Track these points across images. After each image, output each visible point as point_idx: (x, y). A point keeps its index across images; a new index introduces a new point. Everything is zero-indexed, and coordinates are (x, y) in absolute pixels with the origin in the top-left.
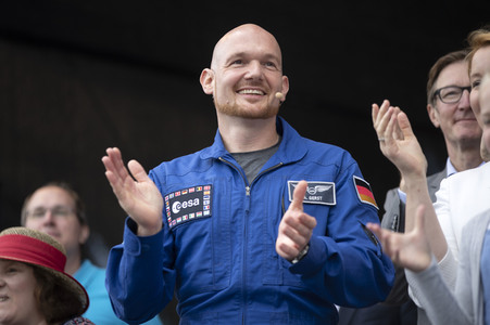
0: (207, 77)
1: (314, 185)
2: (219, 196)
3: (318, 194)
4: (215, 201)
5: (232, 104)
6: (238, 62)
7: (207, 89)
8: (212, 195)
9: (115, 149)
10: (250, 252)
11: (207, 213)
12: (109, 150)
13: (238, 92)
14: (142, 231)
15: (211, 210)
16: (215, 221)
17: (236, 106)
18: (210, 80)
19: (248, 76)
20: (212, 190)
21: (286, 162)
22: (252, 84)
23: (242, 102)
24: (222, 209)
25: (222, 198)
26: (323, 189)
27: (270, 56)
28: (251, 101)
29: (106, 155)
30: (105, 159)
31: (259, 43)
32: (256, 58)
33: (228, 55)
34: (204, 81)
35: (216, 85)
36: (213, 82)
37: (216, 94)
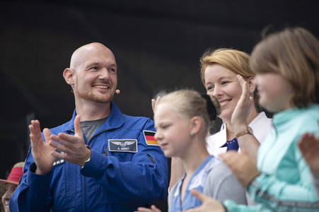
0: (69, 74)
1: (124, 141)
3: (127, 146)
5: (90, 94)
6: (95, 68)
7: (69, 81)
9: (37, 121)
10: (88, 185)
11: (62, 161)
12: (32, 121)
13: (93, 86)
14: (38, 172)
16: (67, 166)
17: (92, 95)
18: (71, 76)
21: (110, 128)
22: (103, 83)
23: (97, 93)
27: (113, 65)
28: (101, 92)
29: (31, 124)
30: (30, 126)
31: (107, 57)
32: (105, 67)
33: (88, 63)
34: (66, 76)
35: (77, 80)
36: (74, 77)
37: (77, 85)
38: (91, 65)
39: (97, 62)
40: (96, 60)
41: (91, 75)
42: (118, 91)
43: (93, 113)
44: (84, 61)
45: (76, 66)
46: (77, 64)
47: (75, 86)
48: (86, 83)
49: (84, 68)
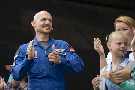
0: (33, 23)
1: (61, 50)
2: (39, 53)
3: (62, 52)
4: (38, 54)
5: (42, 30)
6: (44, 20)
7: (33, 25)
8: (37, 53)
11: (36, 57)
13: (43, 27)
15: (37, 57)
17: (43, 31)
18: (34, 23)
19: (46, 24)
20: (37, 52)
22: (47, 26)
24: (40, 56)
25: (40, 54)
26: (63, 51)
27: (51, 19)
28: (46, 30)
32: (48, 19)
33: (41, 18)
34: (32, 24)
35: (37, 25)
36: (36, 24)
37: (37, 27)
38: (42, 19)
39: (45, 17)
40: (44, 17)
41: (42, 23)
42: (53, 29)
43: (44, 38)
44: (40, 17)
45: (36, 20)
46: (37, 19)
47: (36, 27)
48: (40, 26)
49: (40, 20)
